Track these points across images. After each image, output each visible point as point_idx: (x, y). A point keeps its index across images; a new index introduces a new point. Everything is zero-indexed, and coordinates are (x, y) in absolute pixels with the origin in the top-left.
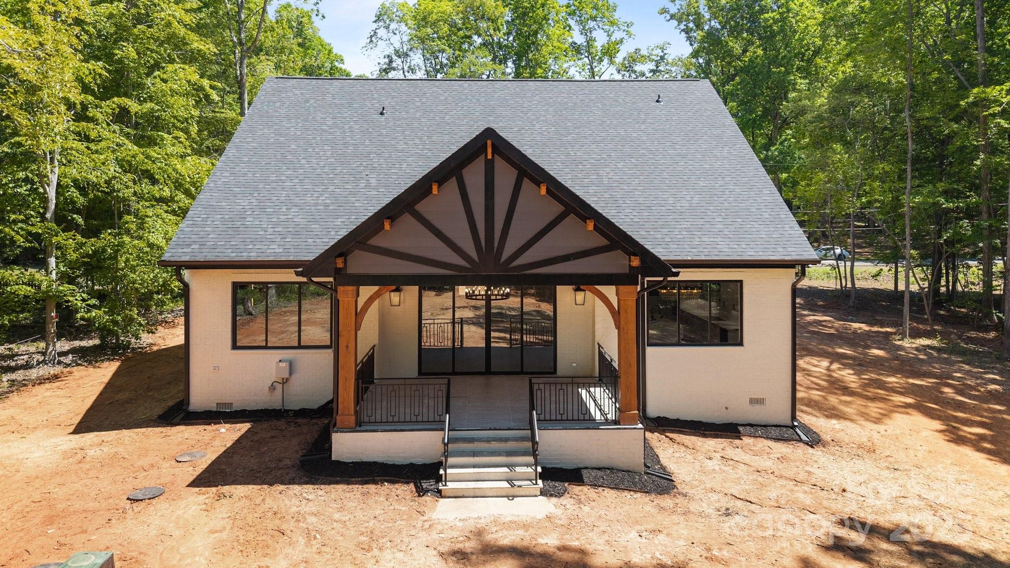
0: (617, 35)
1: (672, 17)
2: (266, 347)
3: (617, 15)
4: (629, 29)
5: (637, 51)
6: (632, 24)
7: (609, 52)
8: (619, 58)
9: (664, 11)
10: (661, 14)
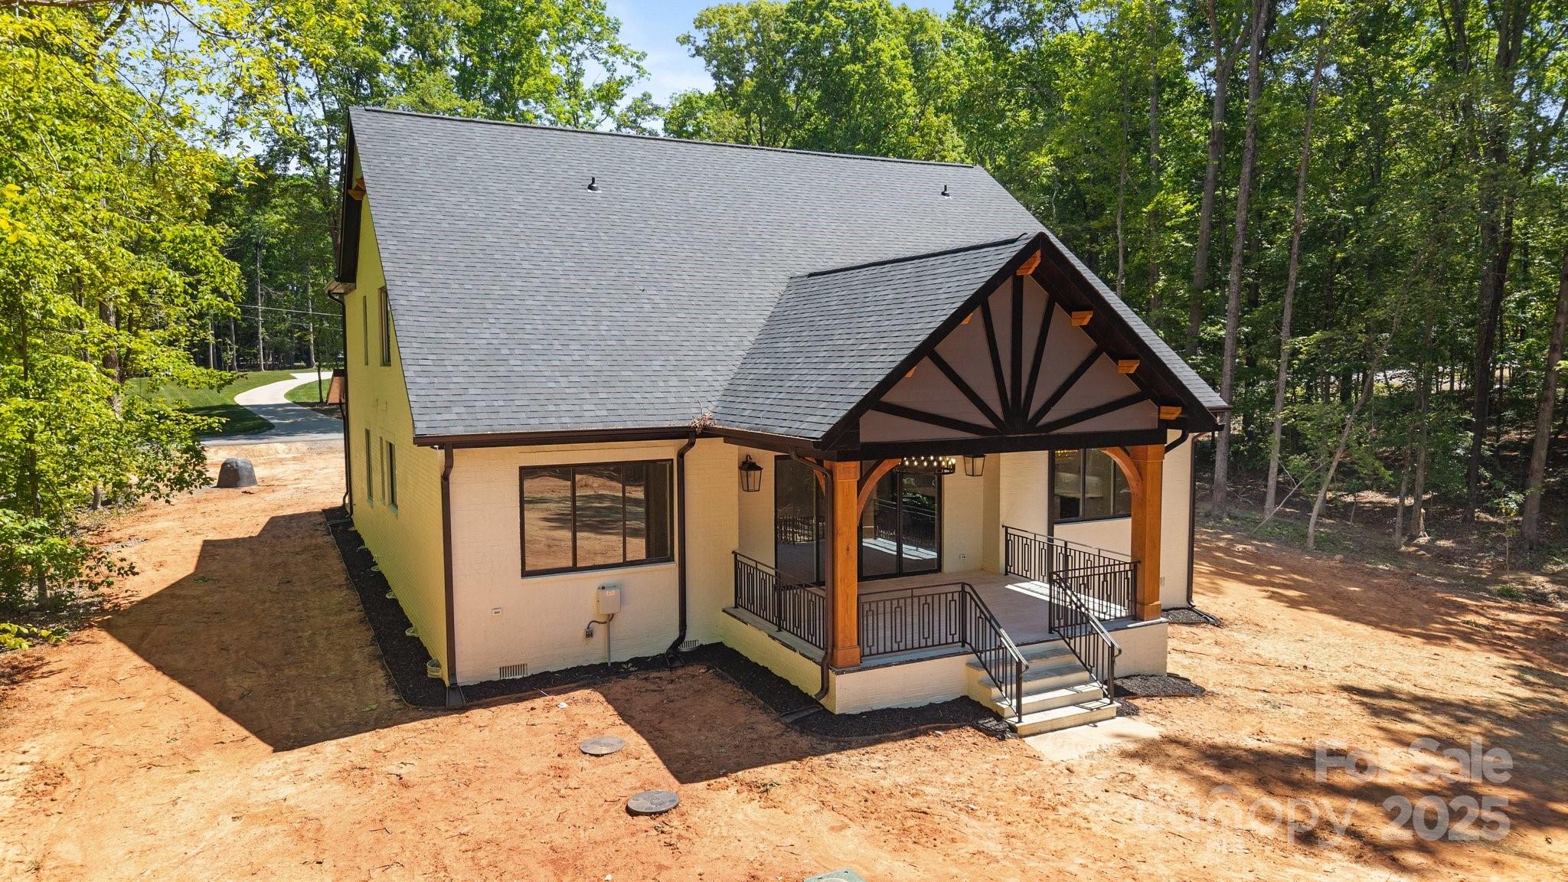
0: (623, 70)
1: (698, 52)
2: (574, 569)
3: (621, 39)
4: (641, 64)
5: (646, 97)
6: (645, 55)
7: (608, 95)
8: (621, 106)
9: (686, 40)
10: (682, 43)
